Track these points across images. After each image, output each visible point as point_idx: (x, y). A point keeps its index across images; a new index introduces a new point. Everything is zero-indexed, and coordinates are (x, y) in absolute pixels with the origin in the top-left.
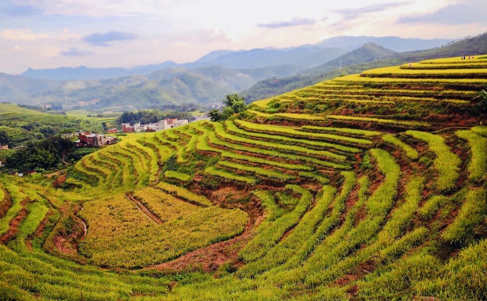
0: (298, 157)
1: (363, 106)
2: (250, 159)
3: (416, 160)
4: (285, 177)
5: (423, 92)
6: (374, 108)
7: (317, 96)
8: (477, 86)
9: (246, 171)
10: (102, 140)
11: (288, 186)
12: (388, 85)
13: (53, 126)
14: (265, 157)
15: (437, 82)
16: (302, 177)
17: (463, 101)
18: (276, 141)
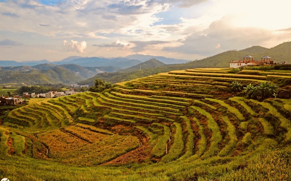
0: (155, 110)
1: (178, 87)
2: (129, 111)
3: (216, 110)
4: (151, 119)
5: (205, 82)
6: (184, 88)
7: (153, 82)
8: (227, 81)
9: (128, 117)
10: (17, 101)
11: (154, 123)
12: (187, 78)
14: (137, 110)
15: (209, 78)
16: (159, 119)
17: (224, 87)
18: (140, 102)
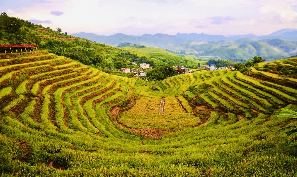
0: (247, 99)
2: (224, 94)
4: (231, 108)
9: (217, 100)
10: (187, 71)
11: (229, 113)
13: (175, 61)
14: (232, 94)
16: (240, 110)
